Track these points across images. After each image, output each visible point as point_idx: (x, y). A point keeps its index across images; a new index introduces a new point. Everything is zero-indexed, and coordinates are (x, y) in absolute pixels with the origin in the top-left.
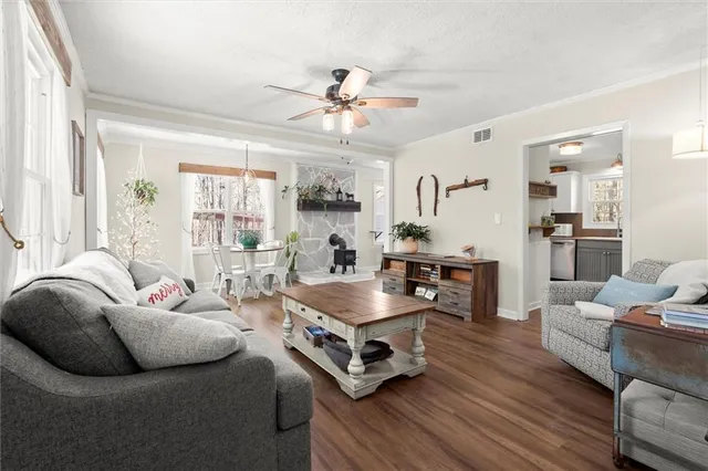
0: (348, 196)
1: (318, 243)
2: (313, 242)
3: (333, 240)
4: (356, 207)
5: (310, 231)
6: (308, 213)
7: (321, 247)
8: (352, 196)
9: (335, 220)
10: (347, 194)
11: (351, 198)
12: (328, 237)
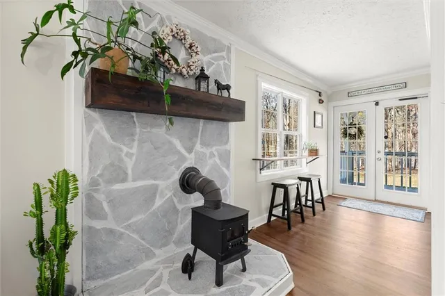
0: (220, 87)
1: (152, 193)
2: (135, 191)
3: (189, 182)
4: (236, 111)
5: (129, 164)
6: (125, 116)
7: (158, 202)
8: (228, 88)
9: (192, 137)
10: (217, 83)
11: (225, 93)
12: (177, 176)
